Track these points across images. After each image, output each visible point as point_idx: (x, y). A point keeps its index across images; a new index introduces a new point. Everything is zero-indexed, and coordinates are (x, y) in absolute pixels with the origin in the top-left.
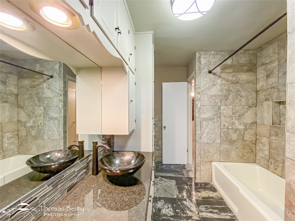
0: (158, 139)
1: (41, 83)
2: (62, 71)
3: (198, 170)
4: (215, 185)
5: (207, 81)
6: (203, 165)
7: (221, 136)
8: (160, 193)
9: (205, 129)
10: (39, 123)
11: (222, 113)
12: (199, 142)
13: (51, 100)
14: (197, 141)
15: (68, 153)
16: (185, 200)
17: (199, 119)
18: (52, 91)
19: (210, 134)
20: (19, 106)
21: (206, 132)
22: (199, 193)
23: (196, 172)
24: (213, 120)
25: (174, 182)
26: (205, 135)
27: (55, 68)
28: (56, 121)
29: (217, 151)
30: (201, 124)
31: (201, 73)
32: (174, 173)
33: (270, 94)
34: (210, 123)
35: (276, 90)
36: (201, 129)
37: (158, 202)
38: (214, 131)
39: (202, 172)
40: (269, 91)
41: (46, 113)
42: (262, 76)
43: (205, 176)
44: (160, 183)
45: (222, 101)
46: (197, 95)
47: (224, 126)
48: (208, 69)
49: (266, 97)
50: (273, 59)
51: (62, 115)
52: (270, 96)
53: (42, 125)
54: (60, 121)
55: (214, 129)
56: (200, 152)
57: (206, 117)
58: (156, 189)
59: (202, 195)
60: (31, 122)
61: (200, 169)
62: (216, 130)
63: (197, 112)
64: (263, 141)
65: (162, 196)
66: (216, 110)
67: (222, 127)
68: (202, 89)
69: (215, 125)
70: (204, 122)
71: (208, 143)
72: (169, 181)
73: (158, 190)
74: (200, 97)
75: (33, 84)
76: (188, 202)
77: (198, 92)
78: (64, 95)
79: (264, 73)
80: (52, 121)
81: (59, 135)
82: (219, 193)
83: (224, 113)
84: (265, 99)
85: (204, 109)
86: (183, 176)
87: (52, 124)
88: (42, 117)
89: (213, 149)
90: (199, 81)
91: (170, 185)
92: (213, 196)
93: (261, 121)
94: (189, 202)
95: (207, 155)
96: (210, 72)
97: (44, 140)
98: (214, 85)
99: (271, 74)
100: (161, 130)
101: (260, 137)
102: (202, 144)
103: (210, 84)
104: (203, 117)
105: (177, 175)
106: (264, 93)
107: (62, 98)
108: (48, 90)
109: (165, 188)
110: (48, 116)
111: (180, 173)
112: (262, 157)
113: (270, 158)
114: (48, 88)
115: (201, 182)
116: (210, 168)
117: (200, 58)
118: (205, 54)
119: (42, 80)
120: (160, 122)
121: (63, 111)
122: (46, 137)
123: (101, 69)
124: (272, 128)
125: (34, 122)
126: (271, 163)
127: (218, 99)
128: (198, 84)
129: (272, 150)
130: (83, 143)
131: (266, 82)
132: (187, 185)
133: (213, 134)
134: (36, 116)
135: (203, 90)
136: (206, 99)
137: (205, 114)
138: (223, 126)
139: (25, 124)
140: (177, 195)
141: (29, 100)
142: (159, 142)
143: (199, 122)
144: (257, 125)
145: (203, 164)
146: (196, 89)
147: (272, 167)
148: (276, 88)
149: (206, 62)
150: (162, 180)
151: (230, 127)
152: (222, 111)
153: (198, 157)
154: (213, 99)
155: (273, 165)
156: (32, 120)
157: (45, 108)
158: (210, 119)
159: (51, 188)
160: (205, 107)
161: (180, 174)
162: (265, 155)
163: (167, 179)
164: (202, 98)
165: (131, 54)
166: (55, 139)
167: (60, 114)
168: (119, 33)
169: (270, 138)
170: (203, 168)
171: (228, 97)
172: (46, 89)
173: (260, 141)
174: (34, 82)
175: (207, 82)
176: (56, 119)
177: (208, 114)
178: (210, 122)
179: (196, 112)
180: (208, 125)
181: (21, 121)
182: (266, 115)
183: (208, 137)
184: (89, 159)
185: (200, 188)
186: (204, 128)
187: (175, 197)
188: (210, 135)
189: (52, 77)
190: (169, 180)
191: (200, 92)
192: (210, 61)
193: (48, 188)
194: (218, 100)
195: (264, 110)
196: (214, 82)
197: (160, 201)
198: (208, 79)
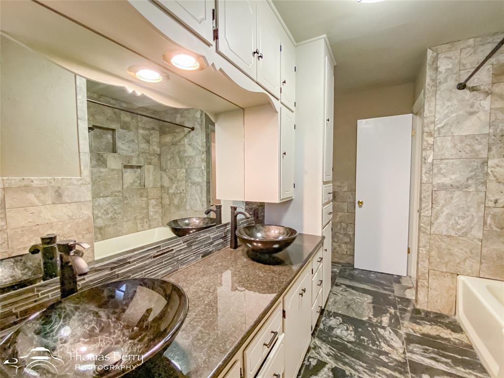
0: (348, 224)
1: (182, 139)
2: (204, 121)
3: (422, 286)
4: (461, 321)
5: (452, 106)
6: (434, 277)
7: (485, 223)
8: (339, 308)
9: (443, 206)
10: (181, 189)
11: (490, 173)
12: (428, 232)
13: (193, 159)
14: (423, 229)
15: (207, 222)
16: (384, 328)
17: (429, 187)
18: (194, 148)
19: (457, 218)
20: (162, 169)
21: (444, 214)
22: (418, 326)
23: (419, 288)
25: (369, 299)
26: (441, 219)
27: (197, 116)
28: (199, 187)
29: (471, 253)
30: (434, 197)
31: (439, 92)
32: (373, 285)
34: (455, 196)
36: (432, 207)
37: (331, 318)
38: (466, 213)
39: (432, 292)
41: (188, 177)
43: (439, 301)
44: (342, 295)
45: (494, 148)
46: (427, 138)
47: (496, 203)
48: (456, 80)
51: (205, 179)
53: (184, 192)
54: (203, 188)
55: (466, 207)
56: (429, 252)
57: (447, 182)
58: (332, 301)
59: (423, 330)
60: (173, 188)
61: (426, 284)
63: (426, 173)
65: (340, 312)
67: (491, 204)
68: (439, 126)
69: (469, 199)
70: (442, 193)
71: (449, 236)
72: (359, 294)
73: (336, 302)
74: (432, 143)
75: (175, 140)
76: (387, 333)
77: (428, 131)
78: (206, 152)
80: (194, 187)
81: (202, 205)
82: (467, 337)
83: (495, 174)
85: (441, 166)
86: (390, 293)
87: (195, 191)
88: (184, 182)
89: (461, 249)
90: (433, 109)
91: (360, 300)
92: (451, 337)
94: (390, 333)
95: (447, 260)
96: (462, 86)
97: (187, 210)
98: (471, 114)
100: (353, 207)
102: (435, 237)
103: (461, 112)
104: (439, 182)
105: (379, 289)
107: (204, 156)
108: (189, 147)
109: (349, 302)
110: (190, 181)
111: (386, 287)
114: (190, 145)
115: (429, 310)
116: (452, 286)
117: (435, 59)
118: (450, 50)
119: (182, 135)
120: (352, 194)
121: (205, 174)
122: (188, 207)
123: (244, 111)
125: (177, 188)
127: (480, 143)
128: (428, 115)
130: (220, 208)
132: (395, 308)
133: (463, 218)
134: (178, 180)
135: (442, 127)
136: (449, 144)
137: (445, 176)
139: (168, 190)
140: (370, 318)
141: (171, 161)
142: (348, 230)
143: (428, 193)
145: (436, 276)
146: (425, 127)
149: (450, 66)
150: (346, 291)
152: (492, 169)
153: (423, 261)
154: (467, 144)
156: (174, 186)
157: (186, 171)
158: (457, 188)
159: (186, 246)
160: (445, 161)
161: (385, 290)
163: (356, 291)
164: (439, 144)
165: (285, 82)
166: (198, 210)
167: (202, 177)
168: (259, 57)
170: (434, 283)
172: (187, 145)
174: (175, 137)
175: (452, 108)
176: (198, 184)
177: (453, 177)
178: (457, 193)
179: (423, 173)
180: (452, 198)
181: (164, 187)
183: (451, 223)
184: (228, 228)
185: (422, 319)
186: (441, 205)
187: (365, 319)
188: (455, 220)
189: (193, 129)
190: (361, 293)
191: (434, 130)
192: (463, 61)
193: (183, 244)
194: (480, 147)
196: (472, 106)
197: (334, 318)
198: (455, 102)
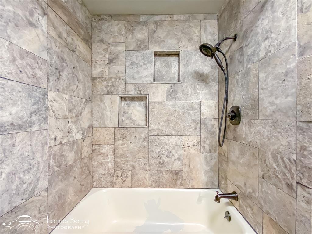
7: (49, 167)
11: (50, 107)
24: (29, 130)
33: (115, 86)
35: (122, 81)
40: (113, 81)
42: (101, 58)
45: (51, 79)
47: (55, 140)
49: (109, 89)
50: (118, 41)
52: (114, 88)
55: (31, 155)
62: (38, 155)
64: (103, 151)
66: (37, 99)
67: (52, 143)
69: (34, 142)
79: (105, 54)
83: (54, 109)
84: (107, 91)
93: (100, 122)
99: (114, 59)
101: (98, 147)
106: (105, 83)
112: (104, 175)
113: (115, 171)
124: (118, 129)
126: (118, 176)
127: (41, 69)
129: (118, 160)
131: (107, 68)
133: (29, 171)
138: (53, 141)
144: (94, 129)
147: (119, 181)
148: (123, 79)
151: (65, 141)
152: (51, 103)
154: (28, 64)
155: (120, 178)
162: (109, 170)
169: (115, 144)
171: (61, 73)
173: (99, 152)
177: (13, 110)
178: (20, 136)
182: (108, 113)
194: (41, 73)
195: (106, 106)
